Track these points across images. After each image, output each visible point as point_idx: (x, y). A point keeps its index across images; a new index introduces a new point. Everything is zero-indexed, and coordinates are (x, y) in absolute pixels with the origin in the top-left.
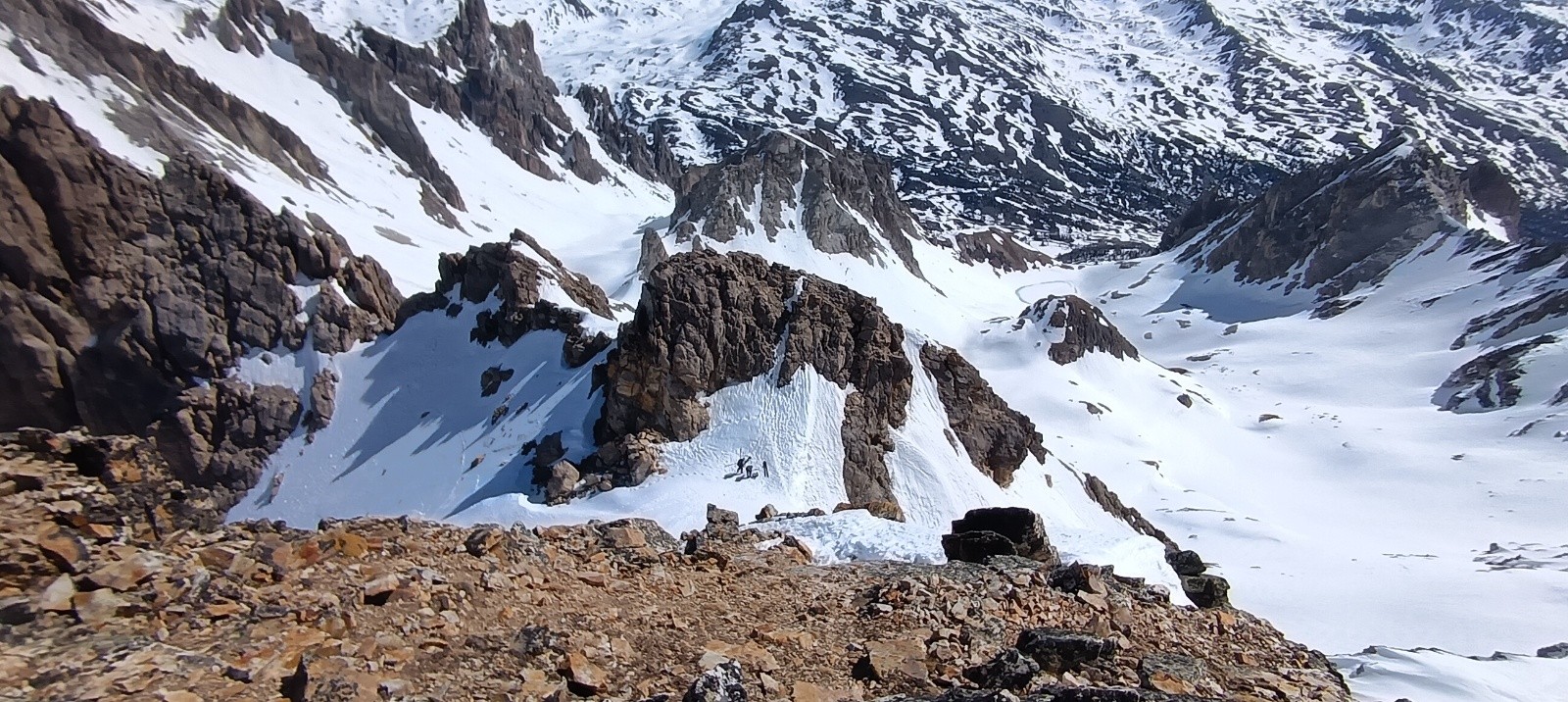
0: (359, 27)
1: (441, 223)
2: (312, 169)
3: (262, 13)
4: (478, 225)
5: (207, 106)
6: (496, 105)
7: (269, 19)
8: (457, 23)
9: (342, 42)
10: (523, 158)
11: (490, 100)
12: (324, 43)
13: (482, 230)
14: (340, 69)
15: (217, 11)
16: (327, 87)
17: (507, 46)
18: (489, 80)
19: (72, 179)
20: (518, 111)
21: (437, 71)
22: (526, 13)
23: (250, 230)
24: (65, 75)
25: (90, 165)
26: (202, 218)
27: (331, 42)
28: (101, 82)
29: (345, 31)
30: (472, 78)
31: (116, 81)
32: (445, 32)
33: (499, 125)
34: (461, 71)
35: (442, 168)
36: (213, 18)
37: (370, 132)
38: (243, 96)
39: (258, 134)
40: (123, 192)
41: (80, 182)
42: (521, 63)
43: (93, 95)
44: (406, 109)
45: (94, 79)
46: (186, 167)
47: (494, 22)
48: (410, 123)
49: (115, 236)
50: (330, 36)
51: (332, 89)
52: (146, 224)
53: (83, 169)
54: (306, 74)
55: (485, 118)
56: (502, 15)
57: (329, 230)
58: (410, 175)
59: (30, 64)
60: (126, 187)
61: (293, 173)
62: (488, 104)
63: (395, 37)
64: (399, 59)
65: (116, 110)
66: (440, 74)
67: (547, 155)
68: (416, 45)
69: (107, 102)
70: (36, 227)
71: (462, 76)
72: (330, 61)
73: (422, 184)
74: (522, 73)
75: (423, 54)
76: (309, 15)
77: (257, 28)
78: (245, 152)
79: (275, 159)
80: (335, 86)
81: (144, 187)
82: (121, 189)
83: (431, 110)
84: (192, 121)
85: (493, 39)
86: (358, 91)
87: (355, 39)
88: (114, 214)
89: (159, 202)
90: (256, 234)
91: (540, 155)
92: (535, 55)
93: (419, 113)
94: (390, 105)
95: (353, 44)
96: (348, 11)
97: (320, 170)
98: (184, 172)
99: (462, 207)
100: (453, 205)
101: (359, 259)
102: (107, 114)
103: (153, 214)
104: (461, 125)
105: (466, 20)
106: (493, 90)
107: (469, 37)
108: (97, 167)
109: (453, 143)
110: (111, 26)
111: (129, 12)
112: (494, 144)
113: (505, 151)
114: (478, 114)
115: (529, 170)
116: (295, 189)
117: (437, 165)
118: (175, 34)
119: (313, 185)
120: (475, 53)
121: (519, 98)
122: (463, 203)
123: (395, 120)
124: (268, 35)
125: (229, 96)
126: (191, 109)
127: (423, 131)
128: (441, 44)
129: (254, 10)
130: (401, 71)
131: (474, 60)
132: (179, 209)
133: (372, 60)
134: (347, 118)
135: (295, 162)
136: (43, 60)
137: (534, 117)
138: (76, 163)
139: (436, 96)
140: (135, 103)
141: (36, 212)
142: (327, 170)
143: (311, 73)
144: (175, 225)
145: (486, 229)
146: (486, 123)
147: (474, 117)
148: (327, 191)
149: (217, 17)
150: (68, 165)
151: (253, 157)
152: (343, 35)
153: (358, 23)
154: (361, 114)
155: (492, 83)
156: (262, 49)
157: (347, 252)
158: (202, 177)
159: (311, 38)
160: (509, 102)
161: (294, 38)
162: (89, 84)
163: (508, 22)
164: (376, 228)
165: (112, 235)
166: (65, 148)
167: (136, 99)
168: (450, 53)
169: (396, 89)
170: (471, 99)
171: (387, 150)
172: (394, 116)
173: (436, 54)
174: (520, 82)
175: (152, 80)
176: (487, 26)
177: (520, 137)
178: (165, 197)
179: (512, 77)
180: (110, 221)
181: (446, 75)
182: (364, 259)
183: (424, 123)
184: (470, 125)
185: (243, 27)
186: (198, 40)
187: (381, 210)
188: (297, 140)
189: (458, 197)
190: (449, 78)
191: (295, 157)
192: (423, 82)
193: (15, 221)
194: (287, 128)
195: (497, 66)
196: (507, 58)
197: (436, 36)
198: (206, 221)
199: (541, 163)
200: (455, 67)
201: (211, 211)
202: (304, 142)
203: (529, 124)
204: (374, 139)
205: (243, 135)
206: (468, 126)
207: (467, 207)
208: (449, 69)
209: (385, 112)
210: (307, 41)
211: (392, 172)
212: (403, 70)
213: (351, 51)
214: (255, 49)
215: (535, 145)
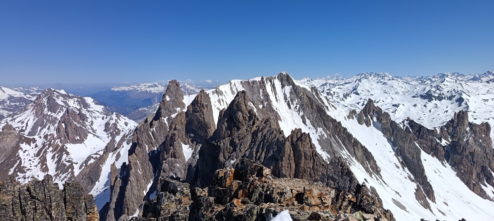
0: (408, 119)
1: (422, 205)
2: (375, 170)
3: (374, 112)
4: (440, 211)
5: (347, 141)
6: (462, 158)
7: (376, 115)
8: (452, 121)
9: (400, 124)
10: (471, 185)
11: (460, 155)
12: (393, 123)
13: (441, 214)
14: (396, 135)
15: (360, 111)
16: (389, 140)
17: (475, 133)
18: (462, 147)
19: (305, 158)
20: (474, 163)
21: (437, 140)
22: (489, 119)
23: (350, 187)
24: (311, 126)
25: (311, 155)
26: (336, 180)
27: (395, 123)
28: (320, 129)
29: (402, 120)
30: (453, 144)
31: (324, 130)
32: (445, 124)
33: (462, 167)
34: (448, 141)
35: (428, 181)
36: (358, 113)
37: (401, 160)
38: (359, 139)
39: (360, 153)
40: (317, 165)
41: (307, 160)
42: (481, 141)
43: (316, 133)
44: (419, 153)
45: (318, 128)
46: (337, 161)
47: (471, 122)
48: (419, 160)
49: (310, 179)
50: (396, 122)
51: (391, 141)
52: (320, 177)
53: (309, 156)
54: (383, 135)
55: (455, 163)
56: (475, 119)
57: (377, 195)
58: (413, 181)
59: (304, 122)
60: (318, 163)
61: (367, 170)
62: (459, 157)
63: (422, 124)
64: (421, 133)
65: (321, 139)
66: (438, 141)
67: (486, 186)
68: (430, 128)
69: (319, 136)
70: (292, 170)
71: (449, 143)
72: (393, 131)
73: (418, 186)
74: (480, 145)
75: (432, 132)
76: (391, 114)
77: (371, 117)
78: (354, 159)
79: (362, 164)
80: (392, 140)
81: (323, 165)
82: (317, 164)
83: (430, 156)
84: (340, 146)
85: (468, 129)
86: (401, 144)
87: (405, 124)
88: (312, 171)
89: (326, 171)
90: (352, 190)
91: (482, 185)
92: (490, 138)
93: (424, 155)
94: (412, 151)
95: (404, 125)
96: (406, 113)
97: (377, 171)
98: (336, 162)
99: (434, 200)
100: (430, 198)
101: (385, 210)
102: (318, 139)
103: (323, 174)
104: (443, 164)
105: (456, 120)
106: (462, 151)
107: (456, 127)
108: (313, 156)
109: (437, 171)
110: (328, 113)
111: (334, 109)
112: (457, 175)
113: (462, 180)
114: (452, 161)
115: (473, 191)
116: (367, 176)
117: (427, 179)
118: (345, 117)
119: (373, 176)
120: (457, 134)
121: (476, 156)
122: (435, 199)
123: (413, 157)
124: (374, 120)
125: (354, 139)
126: (342, 141)
127: (424, 163)
128: (442, 129)
129: (372, 111)
130: (421, 138)
131: (456, 137)
132: (331, 175)
133: (410, 132)
134: (393, 153)
135: (369, 166)
136: (308, 121)
137: (483, 167)
138: (308, 154)
139: (434, 151)
140: (326, 137)
141: (293, 166)
142: (380, 171)
143: (385, 134)
144: (328, 180)
145: (443, 214)
146: (455, 165)
147: (450, 161)
148: (377, 180)
149: (359, 113)
150: (306, 154)
151: (356, 161)
152: (401, 122)
153: (408, 118)
154: (399, 152)
155: (463, 148)
156: (370, 124)
157: (381, 206)
158: (341, 166)
159: (388, 122)
160: (470, 157)
161: (383, 122)
162: (317, 130)
163: (478, 122)
164: (393, 199)
165: (309, 178)
166: (307, 149)
167: (327, 136)
168: (445, 133)
169: (417, 145)
170: (451, 154)
171: (406, 169)
172: (413, 155)
173: (438, 133)
174: (478, 149)
175: (333, 131)
176: (467, 123)
177: (472, 174)
178: (328, 169)
179: (474, 147)
180: (310, 174)
181: (441, 142)
182: (387, 211)
183: (425, 160)
184: (447, 165)
185: (366, 116)
186: (351, 119)
187: (396, 192)
188: (373, 158)
189: (433, 195)
190: (442, 143)
191: (370, 164)
192: (429, 143)
193: (288, 167)
194: (370, 153)
195: (467, 141)
196: (474, 138)
197: (441, 126)
198: (337, 181)
199: (482, 190)
200: (446, 139)
201: (340, 178)
202: (375, 159)
203: (479, 169)
204: (402, 163)
205: (355, 153)
206: (446, 165)
207: (436, 201)
208: (443, 140)
209: (410, 153)
210: (387, 123)
211: (405, 178)
212: (422, 138)
213: (403, 128)
214: (368, 124)
215: (480, 180)
